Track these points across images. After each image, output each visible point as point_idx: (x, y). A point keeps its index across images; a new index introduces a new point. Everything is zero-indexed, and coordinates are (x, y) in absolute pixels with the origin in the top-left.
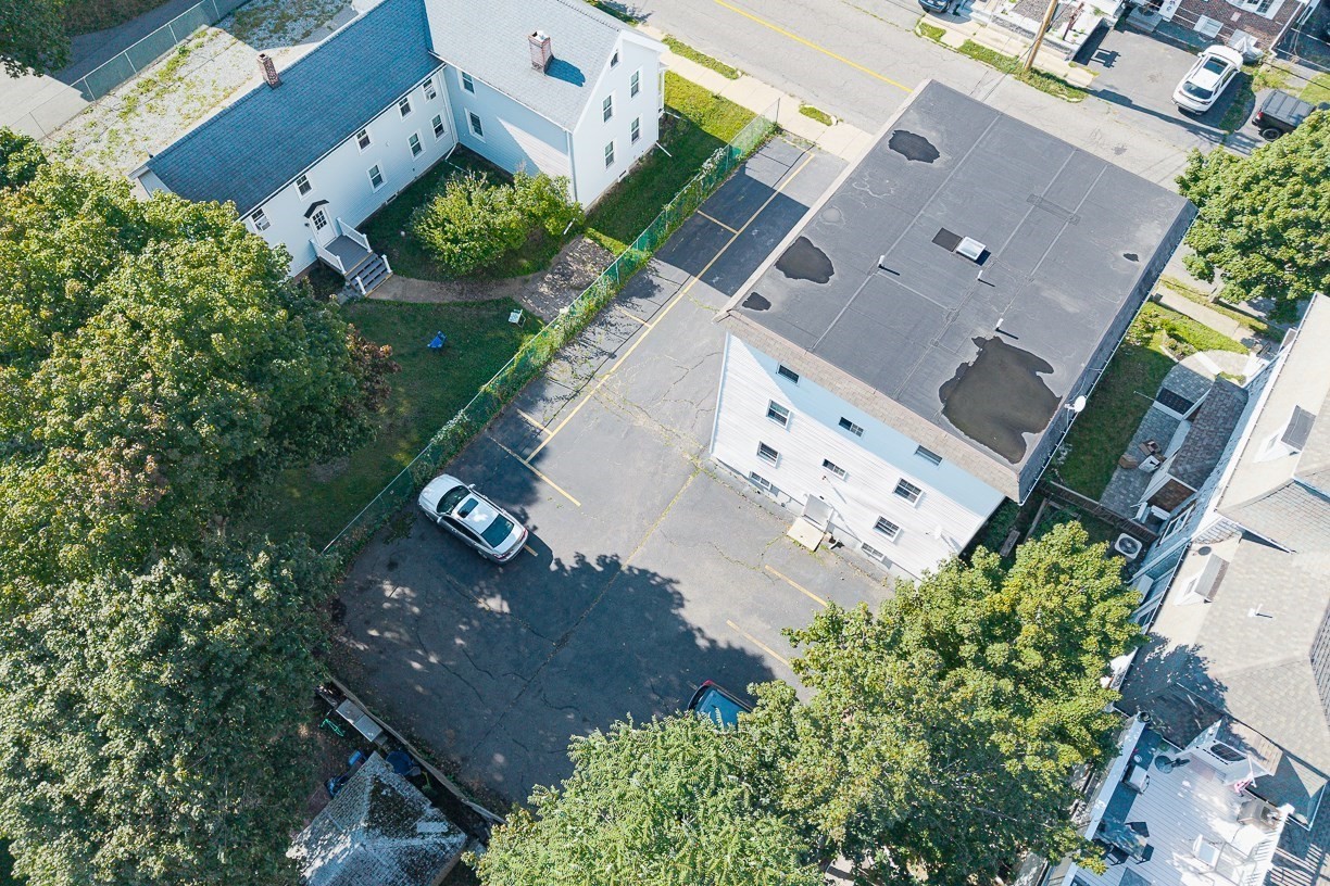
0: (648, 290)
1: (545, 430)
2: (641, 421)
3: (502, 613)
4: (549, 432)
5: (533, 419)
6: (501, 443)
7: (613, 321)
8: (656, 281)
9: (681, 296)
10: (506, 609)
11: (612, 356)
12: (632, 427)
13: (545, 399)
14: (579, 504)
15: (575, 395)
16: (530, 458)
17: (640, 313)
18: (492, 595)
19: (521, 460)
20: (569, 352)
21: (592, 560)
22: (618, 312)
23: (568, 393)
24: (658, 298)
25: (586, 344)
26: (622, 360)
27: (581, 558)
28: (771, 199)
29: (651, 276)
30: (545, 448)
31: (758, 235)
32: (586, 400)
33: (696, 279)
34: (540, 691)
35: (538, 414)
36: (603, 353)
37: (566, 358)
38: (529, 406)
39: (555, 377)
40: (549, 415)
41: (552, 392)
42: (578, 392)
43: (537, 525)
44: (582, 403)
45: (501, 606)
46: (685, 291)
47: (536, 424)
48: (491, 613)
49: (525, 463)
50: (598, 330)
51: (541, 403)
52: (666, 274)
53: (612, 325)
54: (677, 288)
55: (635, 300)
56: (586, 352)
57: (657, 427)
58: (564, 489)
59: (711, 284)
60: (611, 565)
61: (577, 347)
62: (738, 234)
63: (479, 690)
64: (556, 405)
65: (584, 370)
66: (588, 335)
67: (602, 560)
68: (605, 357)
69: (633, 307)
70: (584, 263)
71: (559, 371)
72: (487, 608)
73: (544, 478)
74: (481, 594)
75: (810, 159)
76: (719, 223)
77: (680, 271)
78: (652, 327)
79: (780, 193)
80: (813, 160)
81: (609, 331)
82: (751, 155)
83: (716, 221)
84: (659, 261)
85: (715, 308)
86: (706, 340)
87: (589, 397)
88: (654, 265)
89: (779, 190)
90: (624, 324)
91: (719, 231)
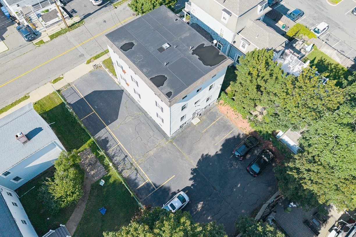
0: (106, 141)
1: (146, 181)
2: (151, 153)
3: (203, 204)
4: (147, 180)
5: (141, 184)
6: (147, 196)
7: (113, 154)
8: (103, 138)
9: (112, 133)
10: (202, 203)
11: (126, 156)
12: (153, 156)
13: (135, 179)
14: (174, 176)
15: (137, 170)
16: (155, 188)
17: (113, 145)
18: (197, 206)
19: (155, 191)
20: (120, 169)
21: (192, 176)
22: (111, 151)
23: (135, 172)
24: (110, 139)
25: (119, 163)
26: (129, 154)
27: (191, 179)
28: (85, 100)
29: (101, 139)
30: (152, 183)
31: (97, 106)
32: (140, 167)
33: (107, 127)
34: (227, 197)
35: (140, 183)
36: (124, 159)
37: (122, 170)
38: (136, 185)
39: (128, 175)
40: (142, 179)
41: (133, 177)
42: (136, 169)
43: (177, 189)
44: (140, 168)
45: (201, 204)
46: (110, 131)
47: (144, 184)
48: (202, 207)
49: (156, 189)
50: (115, 159)
51: (136, 181)
52: (102, 134)
53: (115, 154)
54: (108, 133)
55: (108, 146)
56: (122, 164)
57: (155, 149)
58: (168, 179)
59: (110, 123)
60: (194, 171)
61: (119, 166)
62: (94, 111)
63: (224, 214)
64: (138, 177)
65: (128, 166)
66: (116, 162)
67: (192, 173)
68: (126, 158)
69: (110, 147)
70: (87, 158)
71: (126, 174)
72: (201, 208)
73: (163, 185)
74: (196, 210)
75: (74, 86)
76: (88, 116)
77: (102, 130)
78: (120, 143)
79: (84, 97)
80: (75, 85)
81: (117, 156)
82: (65, 101)
83: (87, 116)
84: (96, 135)
85: (119, 124)
86: (130, 129)
87: (139, 166)
88: (97, 137)
89: (83, 97)
90: (115, 151)
91: (91, 116)
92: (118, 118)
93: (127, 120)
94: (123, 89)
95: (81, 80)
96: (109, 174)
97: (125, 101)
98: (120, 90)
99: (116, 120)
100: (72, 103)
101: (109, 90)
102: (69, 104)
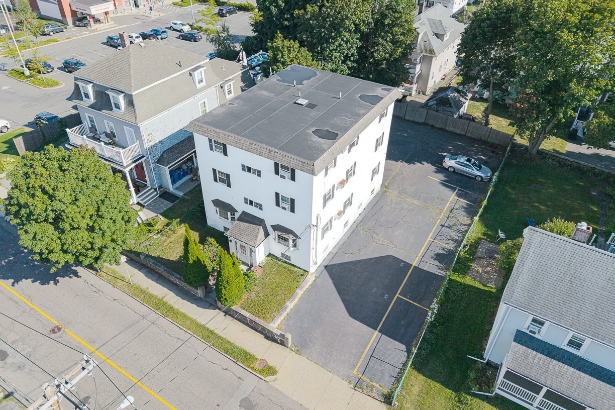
0: (439, 257)
1: (457, 198)
2: (417, 202)
5: (465, 202)
6: (473, 194)
7: (451, 243)
8: (437, 263)
9: (419, 255)
11: (443, 226)
12: (420, 199)
13: (464, 208)
14: (429, 177)
16: (458, 190)
17: (438, 246)
22: (450, 247)
23: (455, 211)
24: (431, 254)
25: (459, 232)
26: (437, 224)
28: (381, 324)
29: (441, 266)
30: (453, 192)
31: (383, 295)
32: (445, 208)
33: (414, 264)
36: (448, 227)
37: (465, 225)
38: (470, 206)
40: (459, 203)
41: (463, 211)
42: (451, 212)
46: (418, 258)
47: (462, 200)
50: (457, 238)
52: (432, 267)
53: (450, 240)
54: (423, 260)
55: (445, 253)
56: (457, 228)
59: (404, 262)
62: (397, 295)
64: (458, 207)
65: (453, 220)
69: (444, 249)
70: (485, 272)
75: (357, 367)
76: (412, 302)
77: (425, 269)
78: (429, 239)
79: (376, 329)
80: (354, 366)
81: (451, 236)
82: (405, 364)
83: (415, 303)
84: (440, 275)
85: (398, 249)
86: (397, 233)
87: (445, 210)
88: (442, 272)
89: (377, 332)
90: (444, 240)
91: (410, 296)
92: (387, 255)
93: (384, 241)
94: (324, 268)
95: (332, 361)
96: (483, 237)
97: (347, 255)
98: (327, 271)
99: (392, 256)
100: (403, 347)
101: (334, 289)
102: (409, 352)
